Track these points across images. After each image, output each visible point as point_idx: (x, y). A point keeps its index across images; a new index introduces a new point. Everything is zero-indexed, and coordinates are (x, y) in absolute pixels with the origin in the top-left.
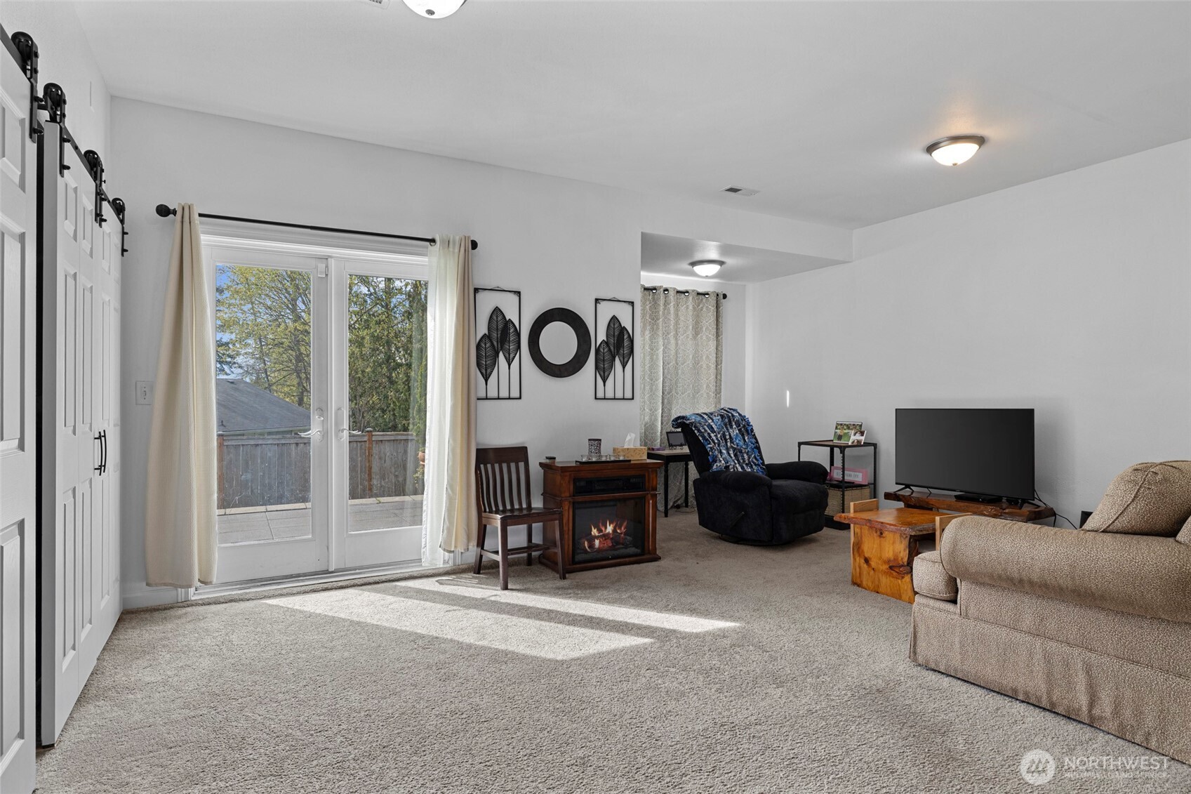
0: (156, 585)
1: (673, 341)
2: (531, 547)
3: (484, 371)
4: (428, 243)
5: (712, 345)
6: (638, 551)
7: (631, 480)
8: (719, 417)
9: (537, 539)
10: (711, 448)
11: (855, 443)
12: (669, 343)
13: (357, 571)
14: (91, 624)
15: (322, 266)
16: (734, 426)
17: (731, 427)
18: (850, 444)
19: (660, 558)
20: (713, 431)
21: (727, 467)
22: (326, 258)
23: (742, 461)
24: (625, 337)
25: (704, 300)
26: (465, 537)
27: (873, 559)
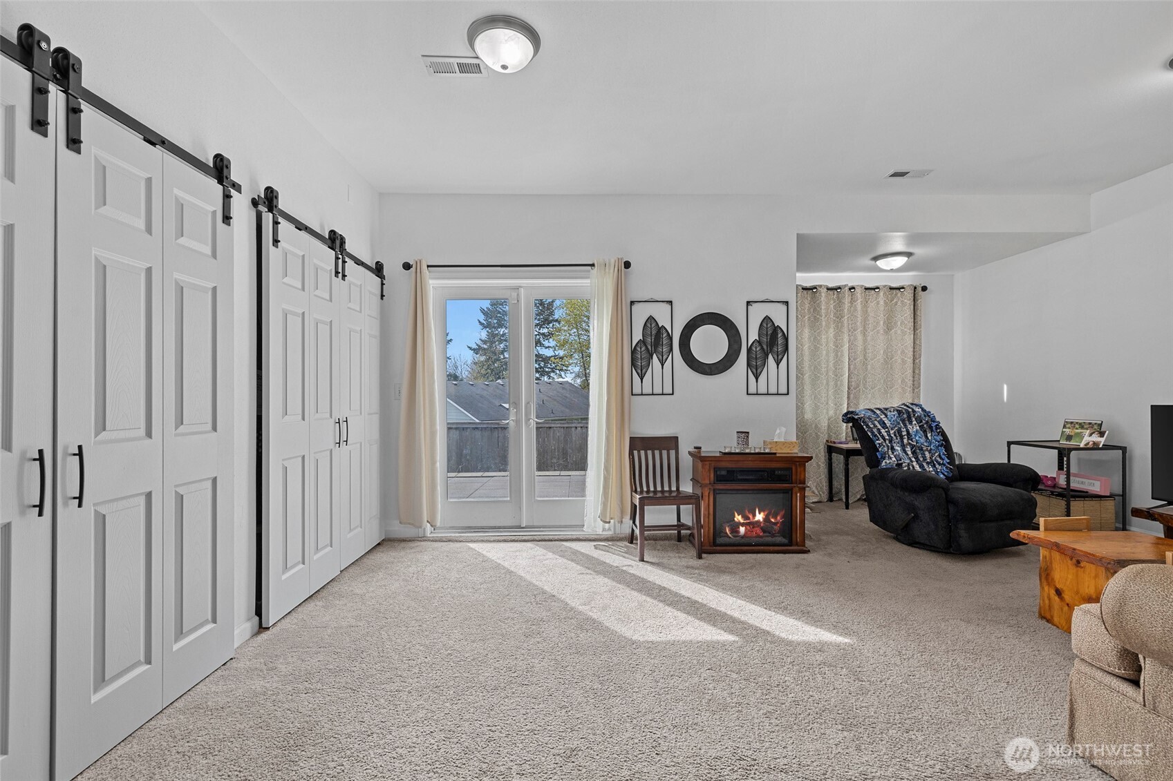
0: (405, 524)
1: (860, 337)
2: (680, 526)
3: (639, 371)
4: (590, 268)
5: (909, 339)
6: (785, 541)
7: (777, 472)
8: (896, 412)
9: (687, 519)
10: (879, 444)
11: (1090, 445)
12: (855, 339)
13: (541, 529)
14: (331, 547)
15: (514, 294)
16: (914, 422)
17: (911, 423)
18: (1082, 445)
19: (809, 551)
20: (884, 425)
21: (899, 465)
22: (517, 288)
23: (921, 459)
24: (779, 335)
25: (899, 295)
26: (619, 511)
27: (1066, 592)
